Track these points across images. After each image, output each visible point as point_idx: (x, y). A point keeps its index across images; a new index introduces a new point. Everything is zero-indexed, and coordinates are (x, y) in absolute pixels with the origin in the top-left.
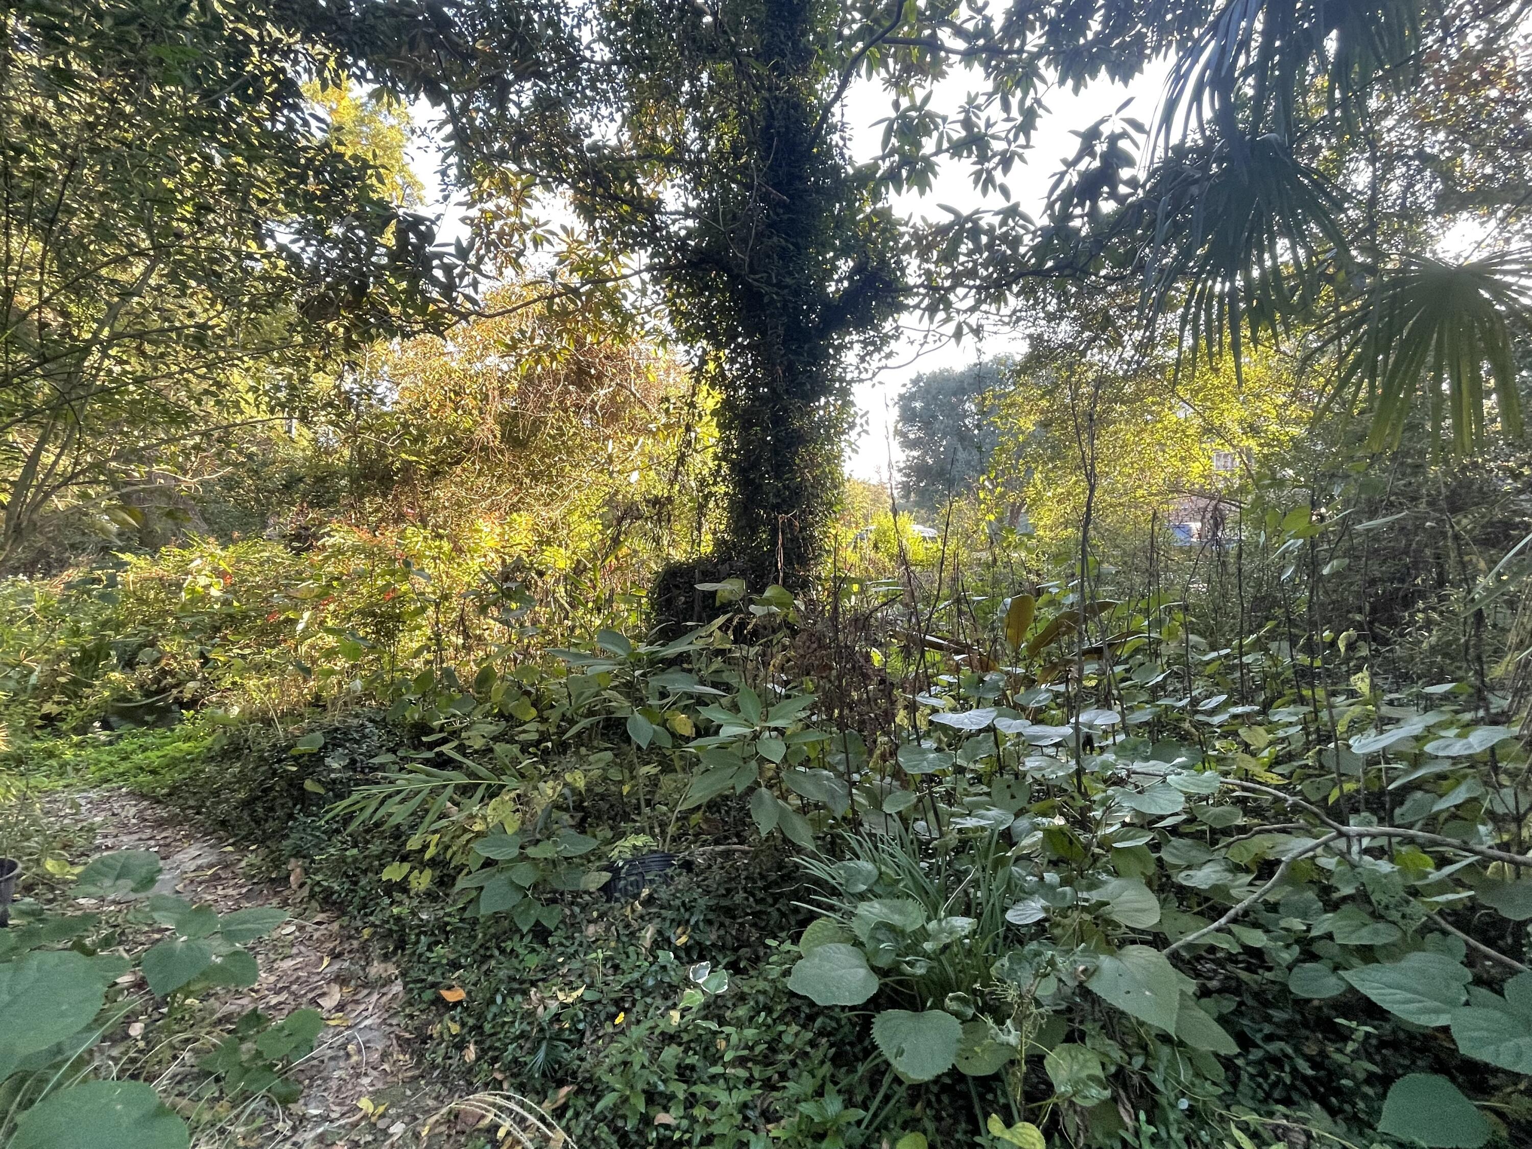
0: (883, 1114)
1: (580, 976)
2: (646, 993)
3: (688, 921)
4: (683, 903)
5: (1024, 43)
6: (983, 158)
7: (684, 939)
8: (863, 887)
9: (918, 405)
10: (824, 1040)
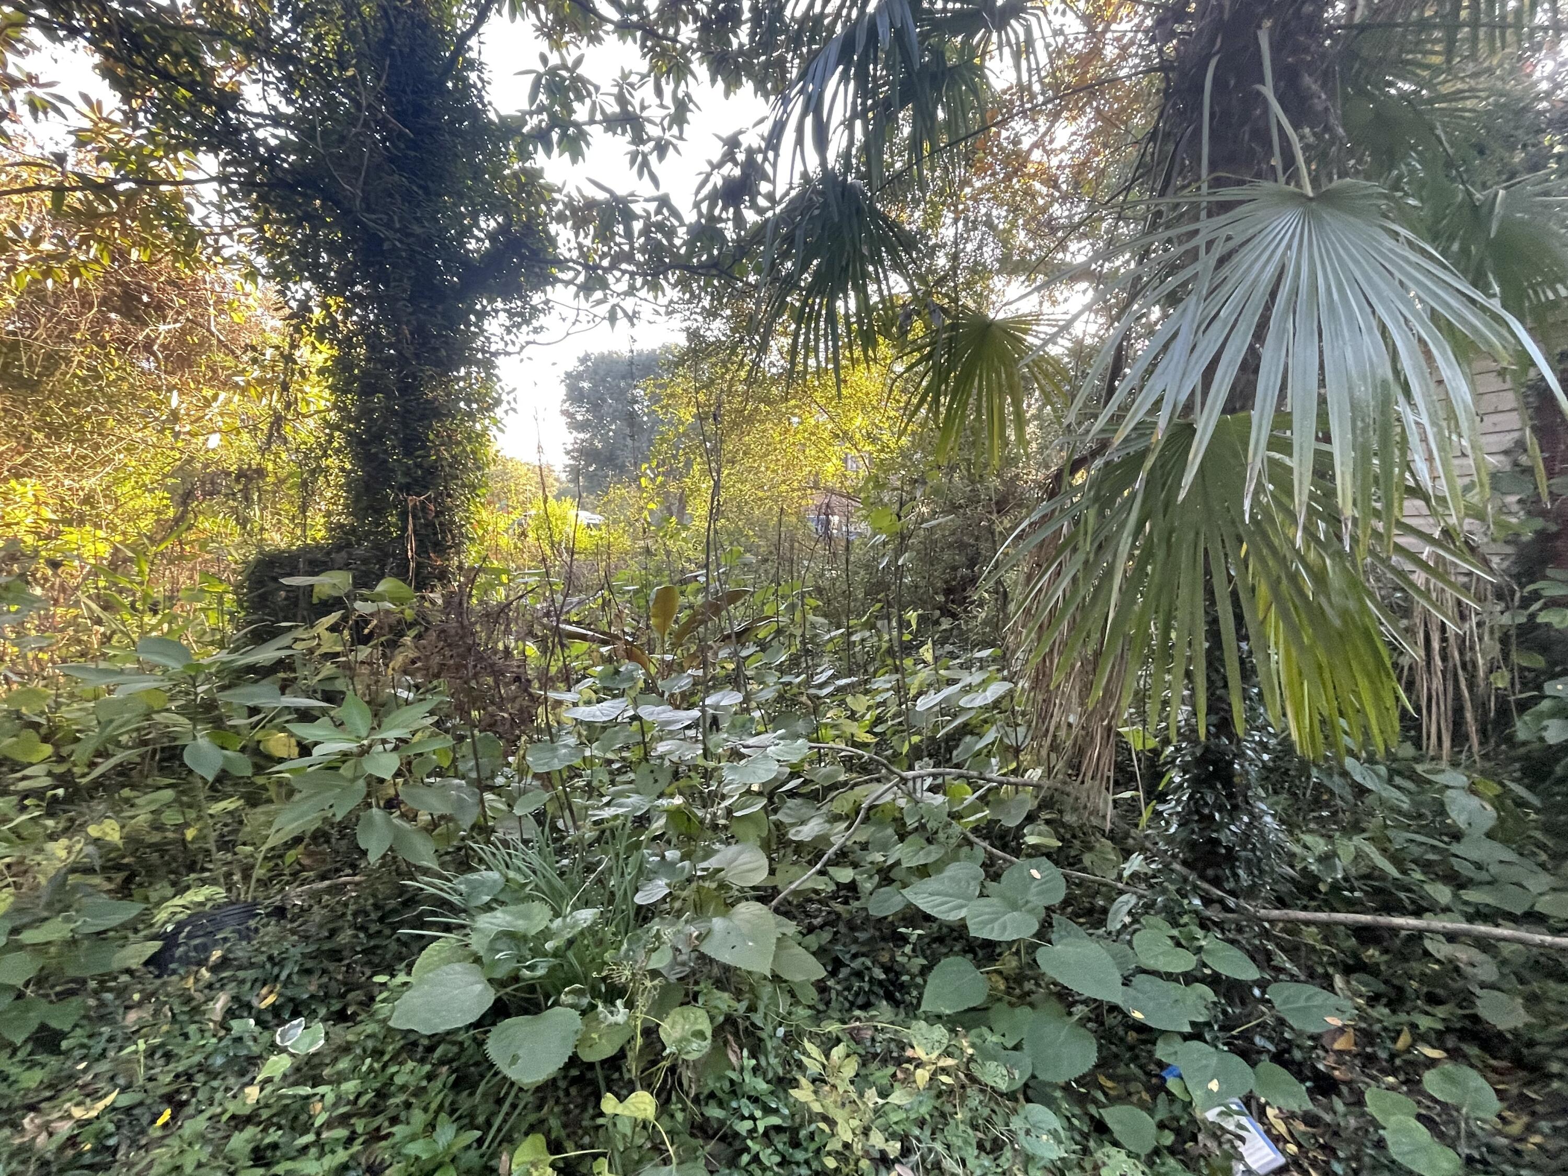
0: (506, 1128)
1: (112, 1078)
2: (213, 1075)
3: (277, 976)
4: (271, 958)
5: (677, 32)
6: (638, 139)
7: (271, 999)
8: (487, 898)
9: (586, 385)
10: (445, 1069)
